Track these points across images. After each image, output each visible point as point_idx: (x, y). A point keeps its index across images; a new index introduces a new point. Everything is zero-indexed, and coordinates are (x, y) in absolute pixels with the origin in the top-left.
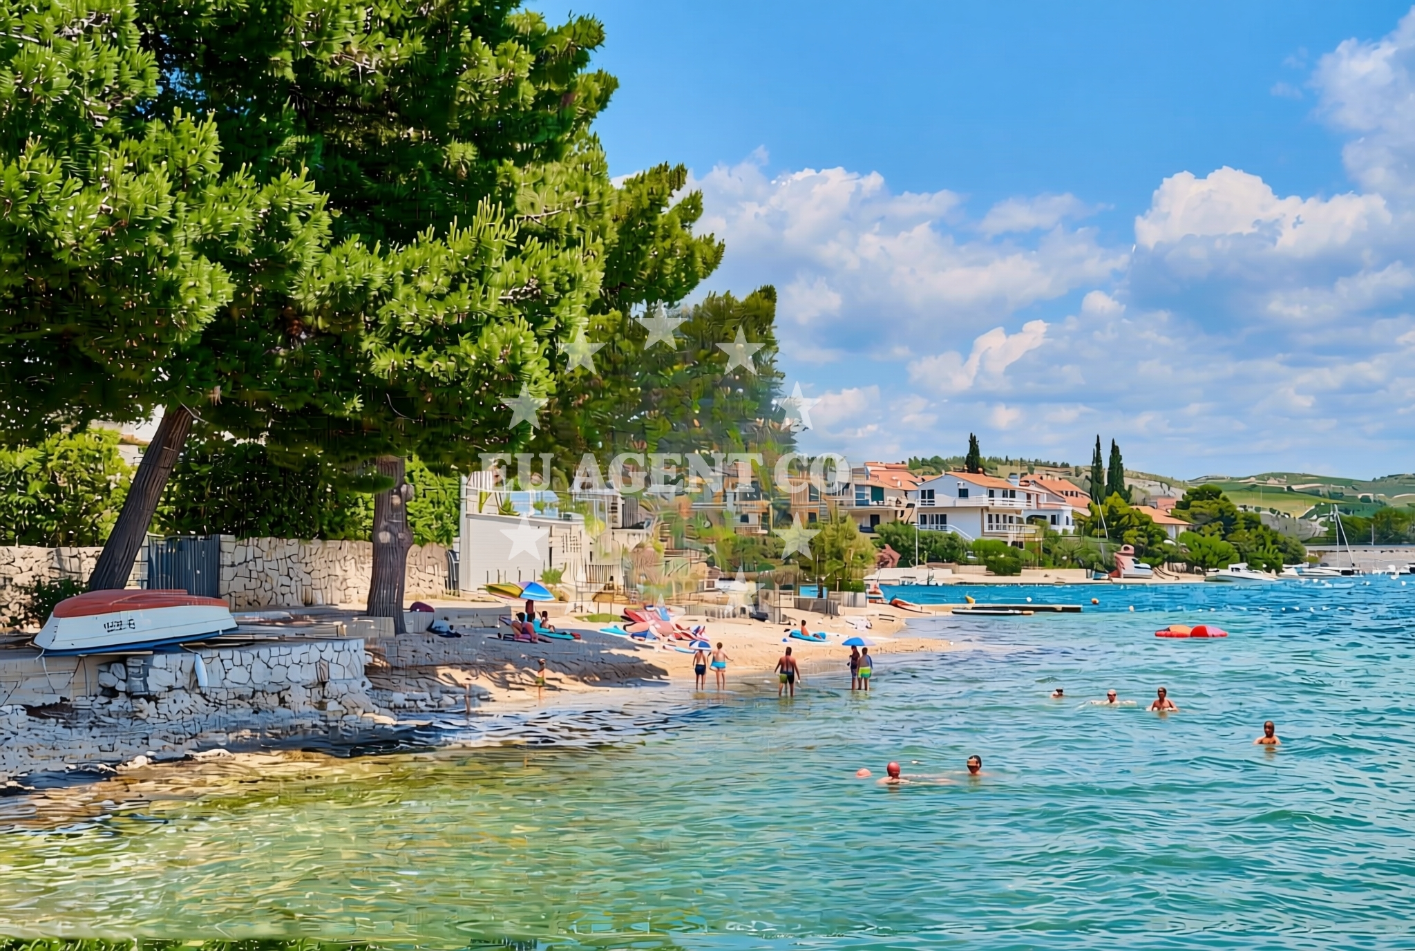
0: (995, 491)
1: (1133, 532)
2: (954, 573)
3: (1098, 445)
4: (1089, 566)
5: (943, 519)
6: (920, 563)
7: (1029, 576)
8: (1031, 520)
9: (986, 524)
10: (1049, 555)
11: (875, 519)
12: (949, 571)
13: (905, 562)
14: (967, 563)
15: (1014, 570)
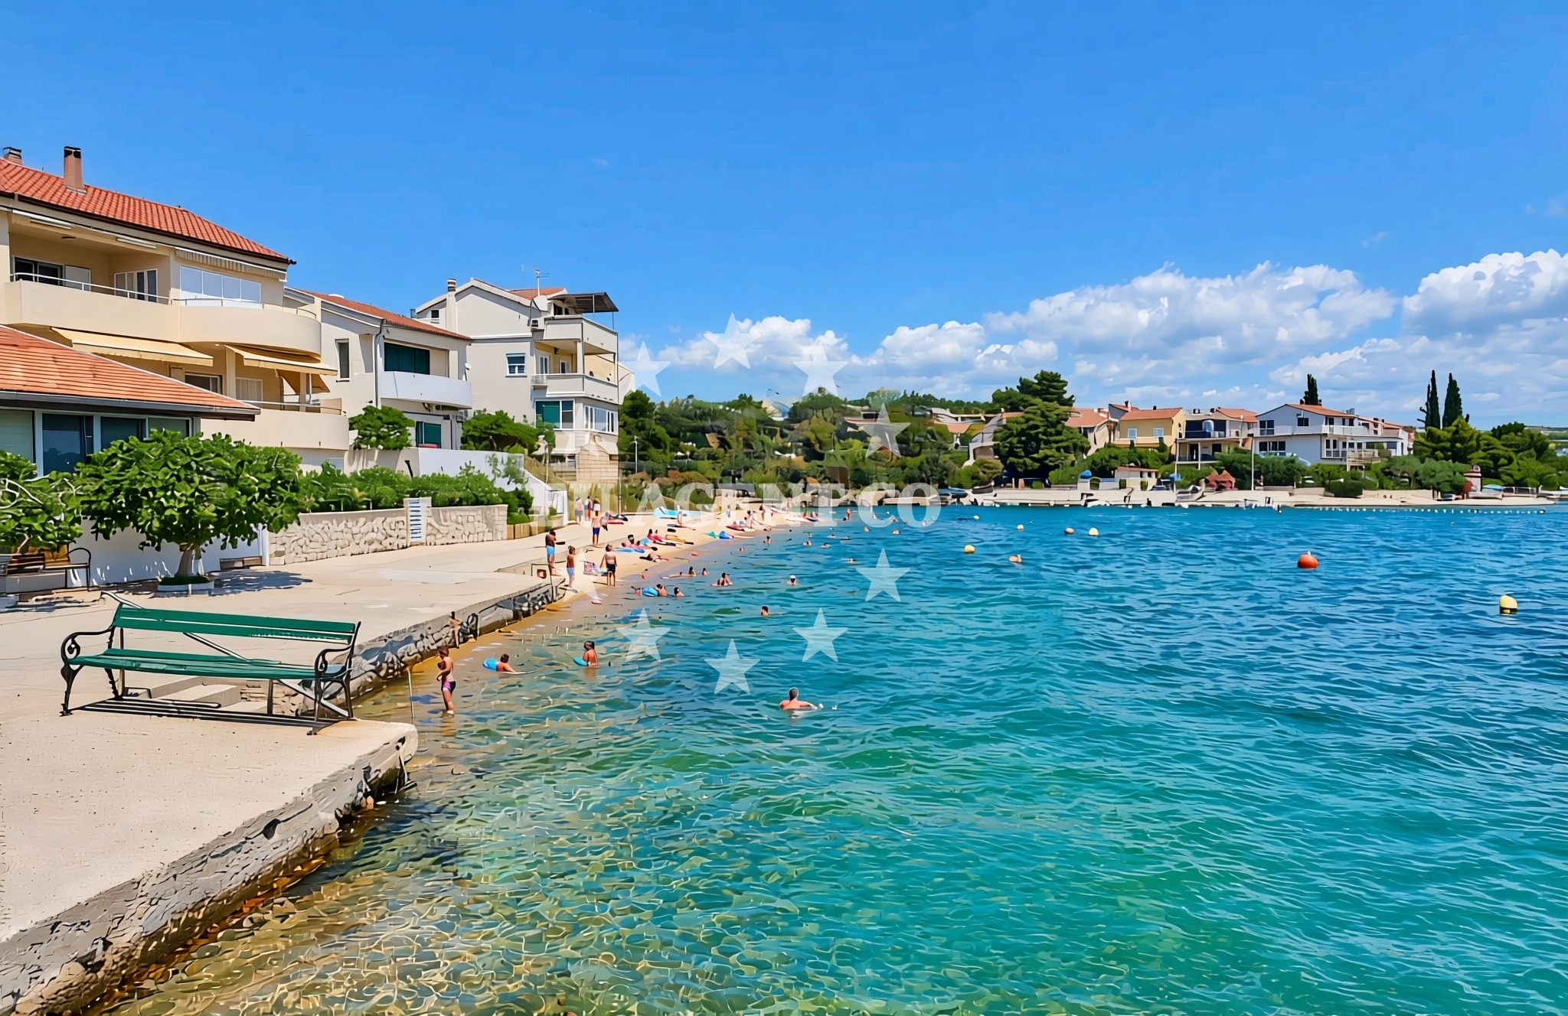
0: (1335, 419)
1: (1481, 453)
2: (1291, 494)
3: (1433, 380)
4: (1436, 488)
5: (1282, 446)
6: (1256, 484)
7: (1370, 498)
8: (1370, 445)
9: (1325, 450)
10: (1389, 476)
11: (1217, 447)
12: (1287, 493)
13: (1242, 485)
14: (1304, 485)
15: (1355, 493)
